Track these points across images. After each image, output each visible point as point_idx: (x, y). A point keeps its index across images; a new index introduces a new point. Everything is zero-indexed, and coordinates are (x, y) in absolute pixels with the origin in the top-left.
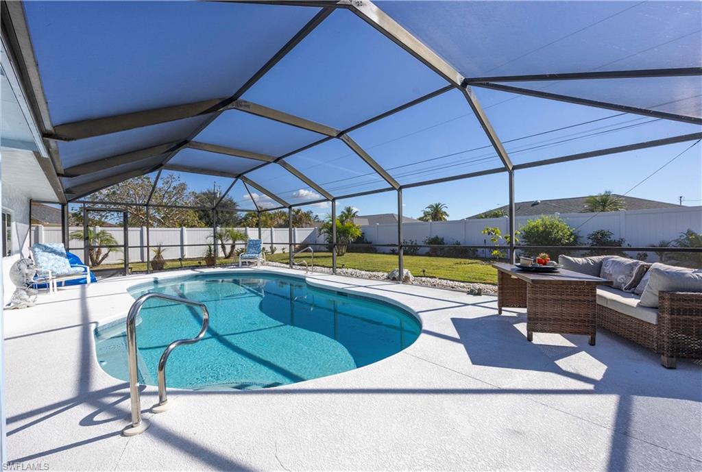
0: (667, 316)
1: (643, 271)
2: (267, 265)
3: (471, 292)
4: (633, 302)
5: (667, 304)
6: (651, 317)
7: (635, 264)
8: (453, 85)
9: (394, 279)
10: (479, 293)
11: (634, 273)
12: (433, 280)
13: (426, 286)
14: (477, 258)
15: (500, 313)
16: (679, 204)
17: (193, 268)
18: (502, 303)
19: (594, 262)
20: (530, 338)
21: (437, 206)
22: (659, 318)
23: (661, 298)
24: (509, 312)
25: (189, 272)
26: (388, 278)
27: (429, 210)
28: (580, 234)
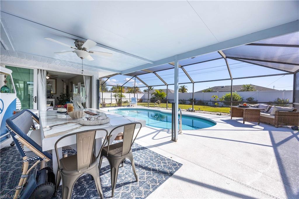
0: (277, 116)
1: (270, 108)
3: (218, 114)
4: (269, 114)
5: (277, 114)
6: (273, 117)
7: (268, 106)
8: (223, 58)
9: (190, 111)
10: (220, 115)
11: (268, 108)
12: (203, 111)
13: (202, 113)
14: (208, 106)
15: (231, 118)
16: (273, 89)
17: (115, 107)
18: (232, 116)
19: (256, 106)
20: (244, 123)
21: (183, 86)
22: (275, 117)
23: (276, 112)
24: (234, 118)
25: (114, 108)
26: (187, 111)
28: (244, 99)
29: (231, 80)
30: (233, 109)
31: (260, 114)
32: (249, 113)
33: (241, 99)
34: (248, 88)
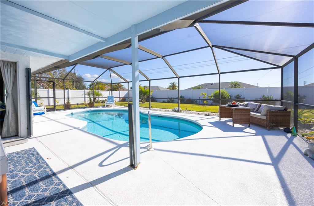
0: (268, 117)
1: (260, 106)
2: (115, 107)
3: (206, 115)
4: (260, 114)
5: (268, 114)
6: (264, 118)
7: (258, 104)
8: (209, 46)
9: (175, 111)
10: (209, 115)
11: (258, 106)
12: (190, 111)
13: (189, 113)
15: (220, 120)
16: (257, 86)
18: (221, 117)
19: (245, 104)
20: (233, 125)
21: (174, 83)
22: (267, 118)
23: (267, 112)
24: (223, 120)
26: (173, 111)
27: (170, 85)
28: (232, 96)
29: (218, 75)
30: (221, 108)
31: (250, 114)
32: (238, 113)
33: (229, 96)
34: (235, 85)
